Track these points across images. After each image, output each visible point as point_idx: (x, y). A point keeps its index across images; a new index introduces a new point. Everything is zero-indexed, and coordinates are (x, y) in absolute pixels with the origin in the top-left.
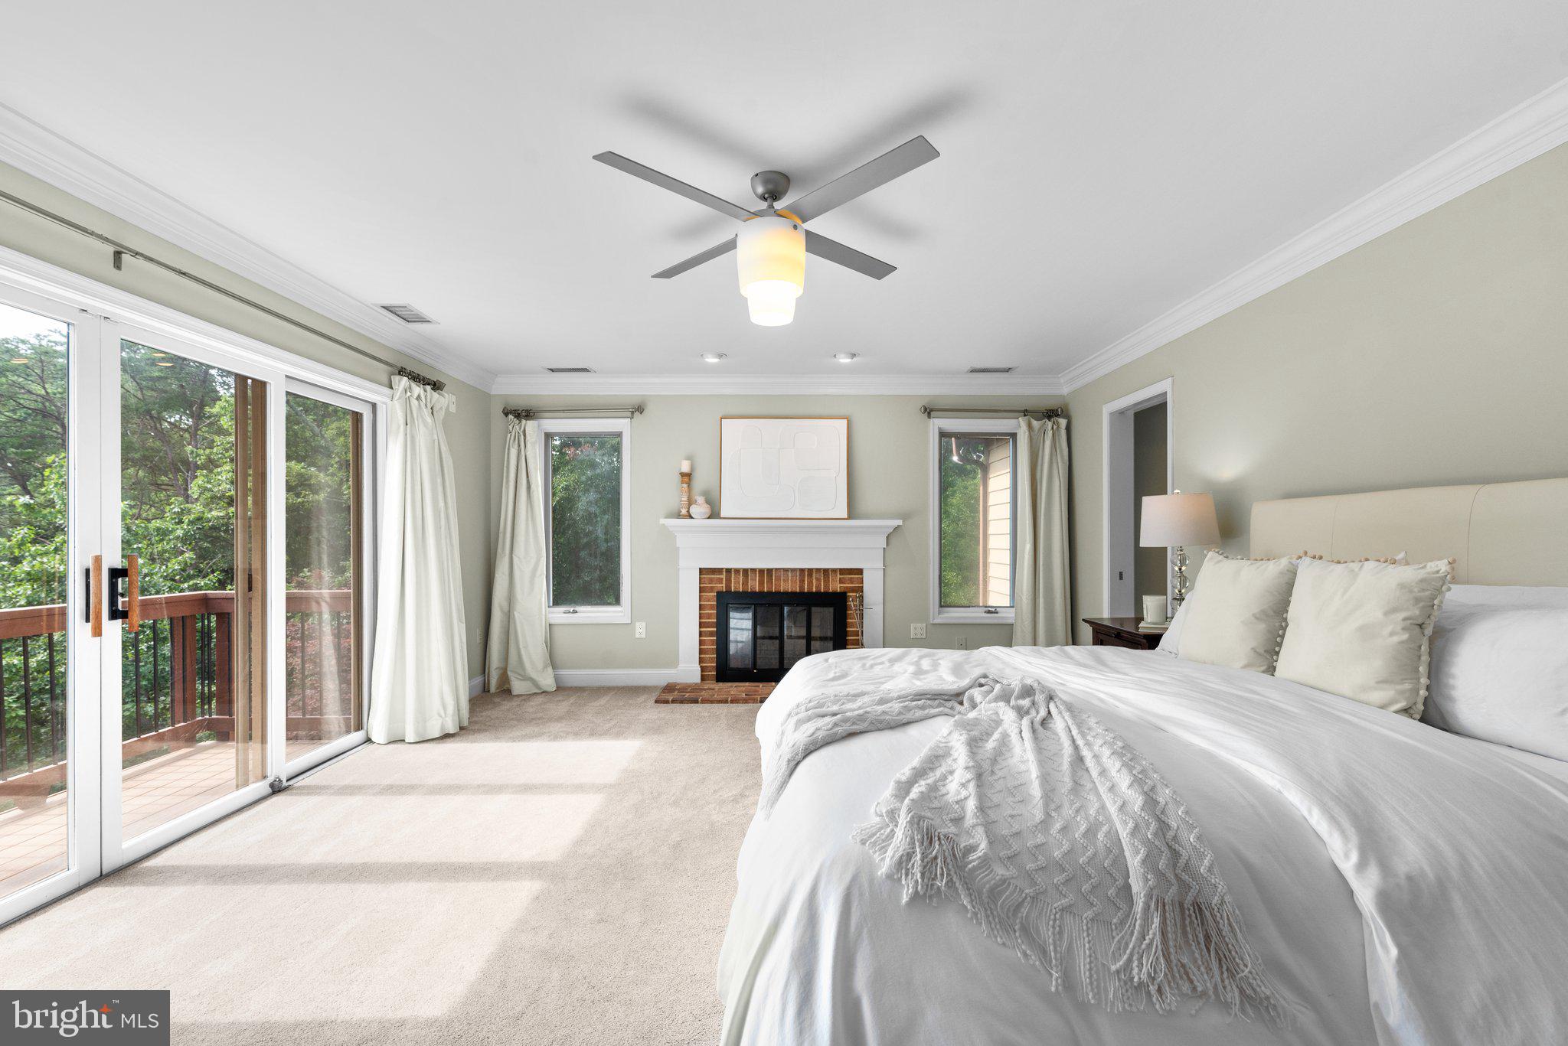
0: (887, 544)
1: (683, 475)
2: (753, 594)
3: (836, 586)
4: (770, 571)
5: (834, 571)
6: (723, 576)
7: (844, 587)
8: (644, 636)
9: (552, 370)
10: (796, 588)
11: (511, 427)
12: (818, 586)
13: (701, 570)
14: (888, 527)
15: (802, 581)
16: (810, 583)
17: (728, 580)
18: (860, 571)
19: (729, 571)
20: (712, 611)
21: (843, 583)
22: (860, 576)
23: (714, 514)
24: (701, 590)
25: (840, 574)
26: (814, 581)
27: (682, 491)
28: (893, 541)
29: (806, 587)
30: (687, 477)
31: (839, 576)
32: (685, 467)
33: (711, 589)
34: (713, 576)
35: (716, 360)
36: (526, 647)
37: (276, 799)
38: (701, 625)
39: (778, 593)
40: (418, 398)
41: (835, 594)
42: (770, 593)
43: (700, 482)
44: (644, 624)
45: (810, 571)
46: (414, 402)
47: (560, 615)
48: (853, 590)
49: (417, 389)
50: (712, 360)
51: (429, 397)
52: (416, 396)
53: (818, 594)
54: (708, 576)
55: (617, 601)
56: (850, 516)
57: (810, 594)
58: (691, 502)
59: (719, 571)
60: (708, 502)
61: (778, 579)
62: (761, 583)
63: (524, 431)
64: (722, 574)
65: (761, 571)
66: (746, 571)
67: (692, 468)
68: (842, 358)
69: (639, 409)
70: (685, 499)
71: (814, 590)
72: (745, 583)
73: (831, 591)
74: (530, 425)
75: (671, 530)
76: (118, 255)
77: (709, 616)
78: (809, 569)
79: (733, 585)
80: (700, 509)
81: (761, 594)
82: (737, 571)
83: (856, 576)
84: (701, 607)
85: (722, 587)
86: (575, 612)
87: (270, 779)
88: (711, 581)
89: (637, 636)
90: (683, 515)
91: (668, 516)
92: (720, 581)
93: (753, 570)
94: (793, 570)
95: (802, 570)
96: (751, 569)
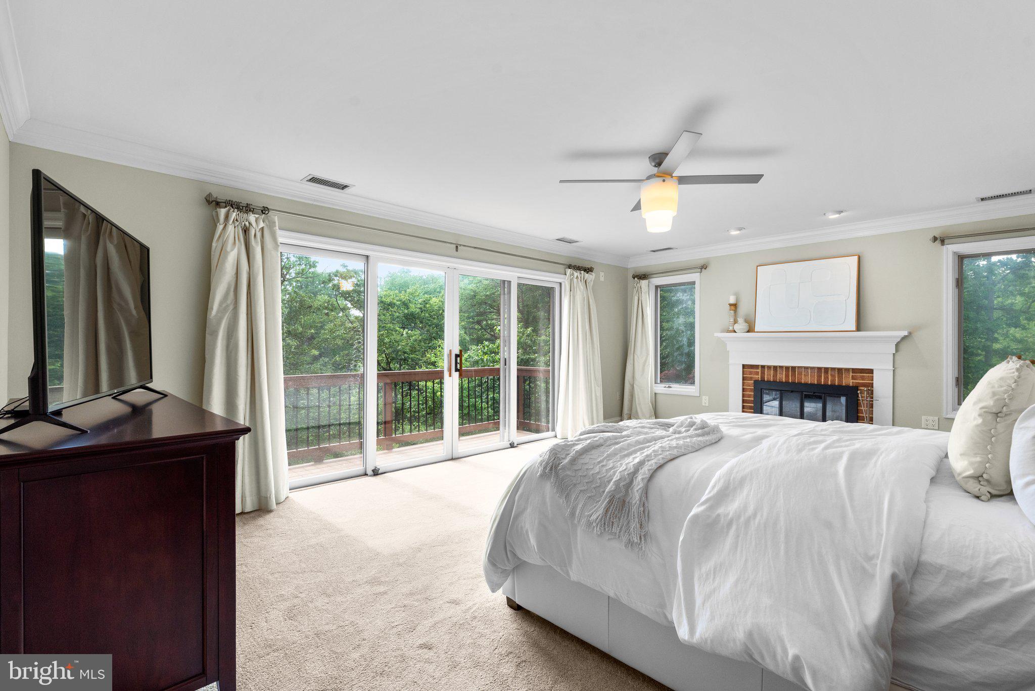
0: (897, 350)
1: (731, 305)
2: (781, 382)
3: (849, 381)
4: (793, 368)
5: (847, 370)
6: (759, 370)
7: (856, 383)
8: (707, 405)
9: (654, 251)
10: (814, 380)
11: (635, 285)
12: (833, 380)
13: (744, 366)
14: (895, 337)
15: (819, 377)
16: (826, 378)
17: (763, 373)
18: (871, 371)
19: (763, 367)
20: (751, 393)
21: (855, 379)
22: (871, 375)
23: (750, 330)
24: (744, 379)
25: (852, 373)
26: (830, 377)
27: (730, 315)
28: (903, 346)
29: (823, 381)
30: (734, 306)
31: (851, 374)
32: (732, 300)
33: (751, 379)
34: (752, 370)
35: (738, 232)
36: (640, 404)
37: (510, 449)
38: (744, 401)
39: (800, 384)
40: (577, 277)
41: (848, 387)
42: (793, 383)
43: (743, 310)
44: (707, 398)
45: (826, 369)
46: (575, 280)
47: (661, 388)
48: (864, 385)
49: (576, 274)
50: (734, 233)
51: (582, 276)
52: (575, 276)
53: (833, 386)
54: (749, 370)
55: (693, 383)
56: (859, 329)
57: (826, 386)
58: (736, 322)
59: (756, 367)
60: (746, 321)
61: (800, 374)
62: (787, 376)
63: (641, 287)
64: (758, 369)
65: (787, 368)
66: (775, 368)
67: (737, 300)
68: (831, 215)
69: (703, 267)
70: (732, 320)
71: (829, 383)
72: (775, 375)
73: (844, 384)
74: (644, 283)
75: (723, 339)
76: (457, 247)
77: (749, 396)
78: (825, 368)
79: (766, 376)
80: (741, 326)
81: (787, 383)
82: (769, 367)
83: (868, 375)
84: (744, 390)
85: (759, 377)
86: (669, 387)
87: (510, 442)
88: (751, 373)
89: (703, 405)
90: (731, 331)
91: (723, 331)
92: (757, 373)
93: (781, 367)
94: (812, 368)
95: (819, 369)
96: (780, 366)
